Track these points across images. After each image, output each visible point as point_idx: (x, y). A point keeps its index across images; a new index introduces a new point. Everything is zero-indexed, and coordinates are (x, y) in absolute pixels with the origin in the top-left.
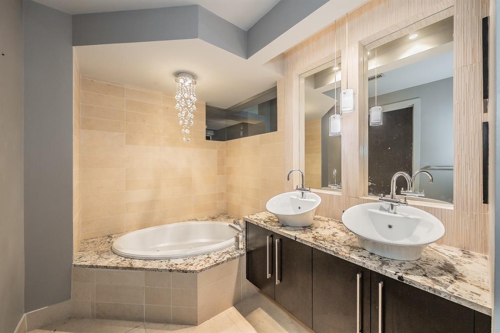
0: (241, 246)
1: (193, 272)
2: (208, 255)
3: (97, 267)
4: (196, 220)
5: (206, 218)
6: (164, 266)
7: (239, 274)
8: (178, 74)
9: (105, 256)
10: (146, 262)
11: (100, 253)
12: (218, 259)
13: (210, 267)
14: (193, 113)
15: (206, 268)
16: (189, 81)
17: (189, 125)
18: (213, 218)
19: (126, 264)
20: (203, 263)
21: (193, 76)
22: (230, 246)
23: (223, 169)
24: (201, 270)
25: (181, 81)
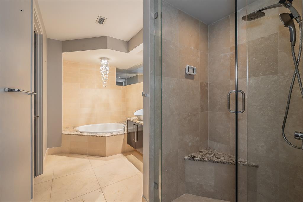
0: (126, 131)
1: (105, 136)
2: (112, 133)
3: (71, 134)
5: (116, 123)
6: (94, 135)
7: (124, 141)
8: (101, 58)
9: (73, 132)
10: (88, 134)
11: (71, 131)
12: (115, 134)
13: (111, 136)
14: (108, 74)
16: (106, 61)
17: (106, 80)
19: (81, 134)
20: (109, 134)
21: (108, 59)
22: (121, 131)
23: (124, 99)
24: (108, 136)
25: (103, 61)
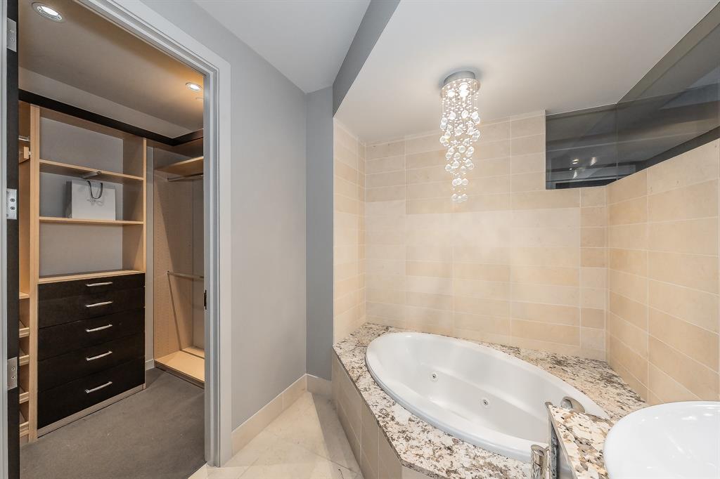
1: (395, 456)
2: (456, 442)
4: (516, 351)
5: (543, 356)
6: (379, 407)
10: (372, 387)
12: (461, 470)
13: (428, 475)
15: (421, 470)
18: (559, 363)
19: (357, 374)
20: (427, 451)
25: (451, 92)
